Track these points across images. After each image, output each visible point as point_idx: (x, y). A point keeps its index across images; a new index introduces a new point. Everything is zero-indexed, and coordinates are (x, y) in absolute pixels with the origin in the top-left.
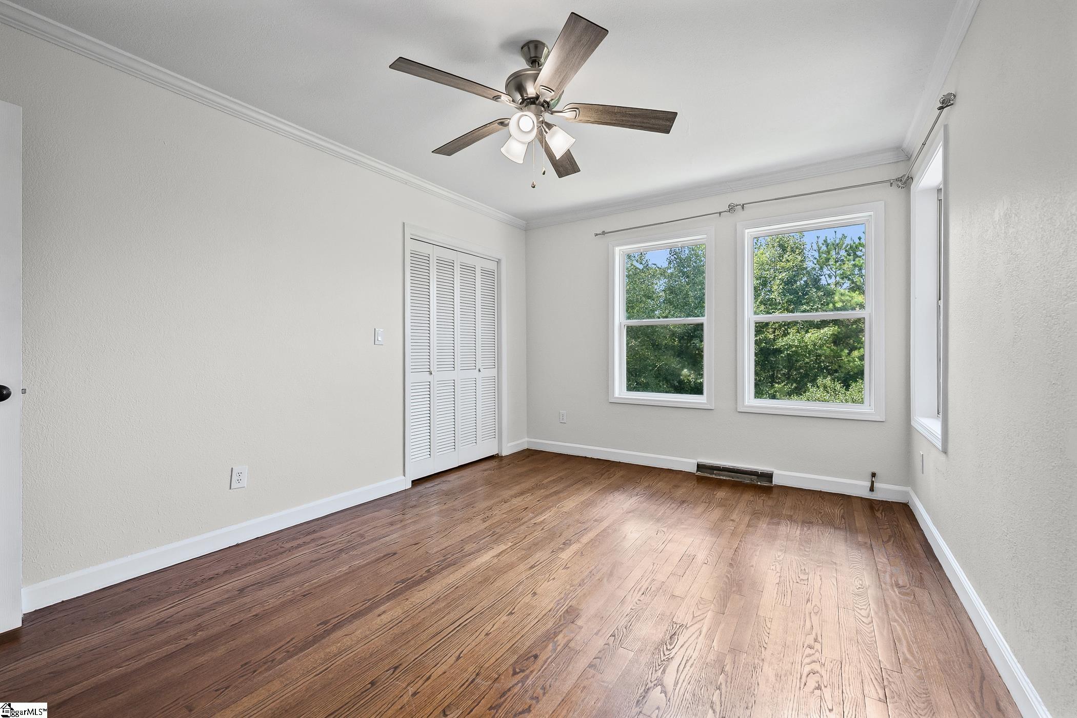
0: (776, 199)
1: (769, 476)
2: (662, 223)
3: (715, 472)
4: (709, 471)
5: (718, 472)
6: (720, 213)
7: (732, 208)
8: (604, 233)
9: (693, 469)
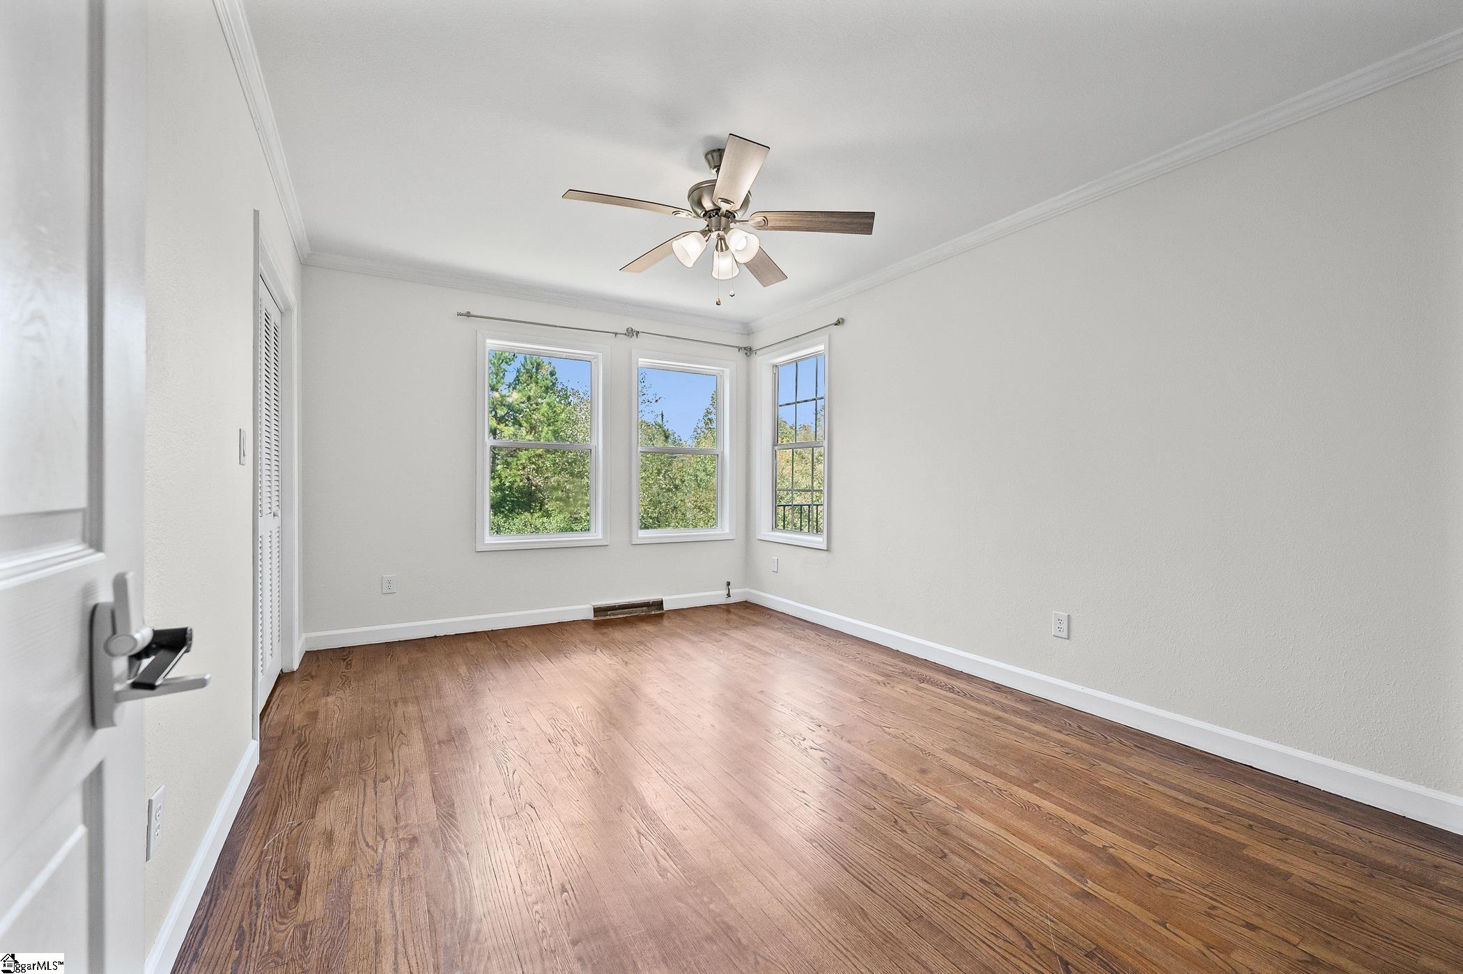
0: (667, 336)
1: (659, 604)
2: (556, 326)
3: (609, 613)
4: (603, 613)
5: (612, 612)
6: (616, 334)
7: (631, 333)
8: (468, 315)
9: (591, 616)
